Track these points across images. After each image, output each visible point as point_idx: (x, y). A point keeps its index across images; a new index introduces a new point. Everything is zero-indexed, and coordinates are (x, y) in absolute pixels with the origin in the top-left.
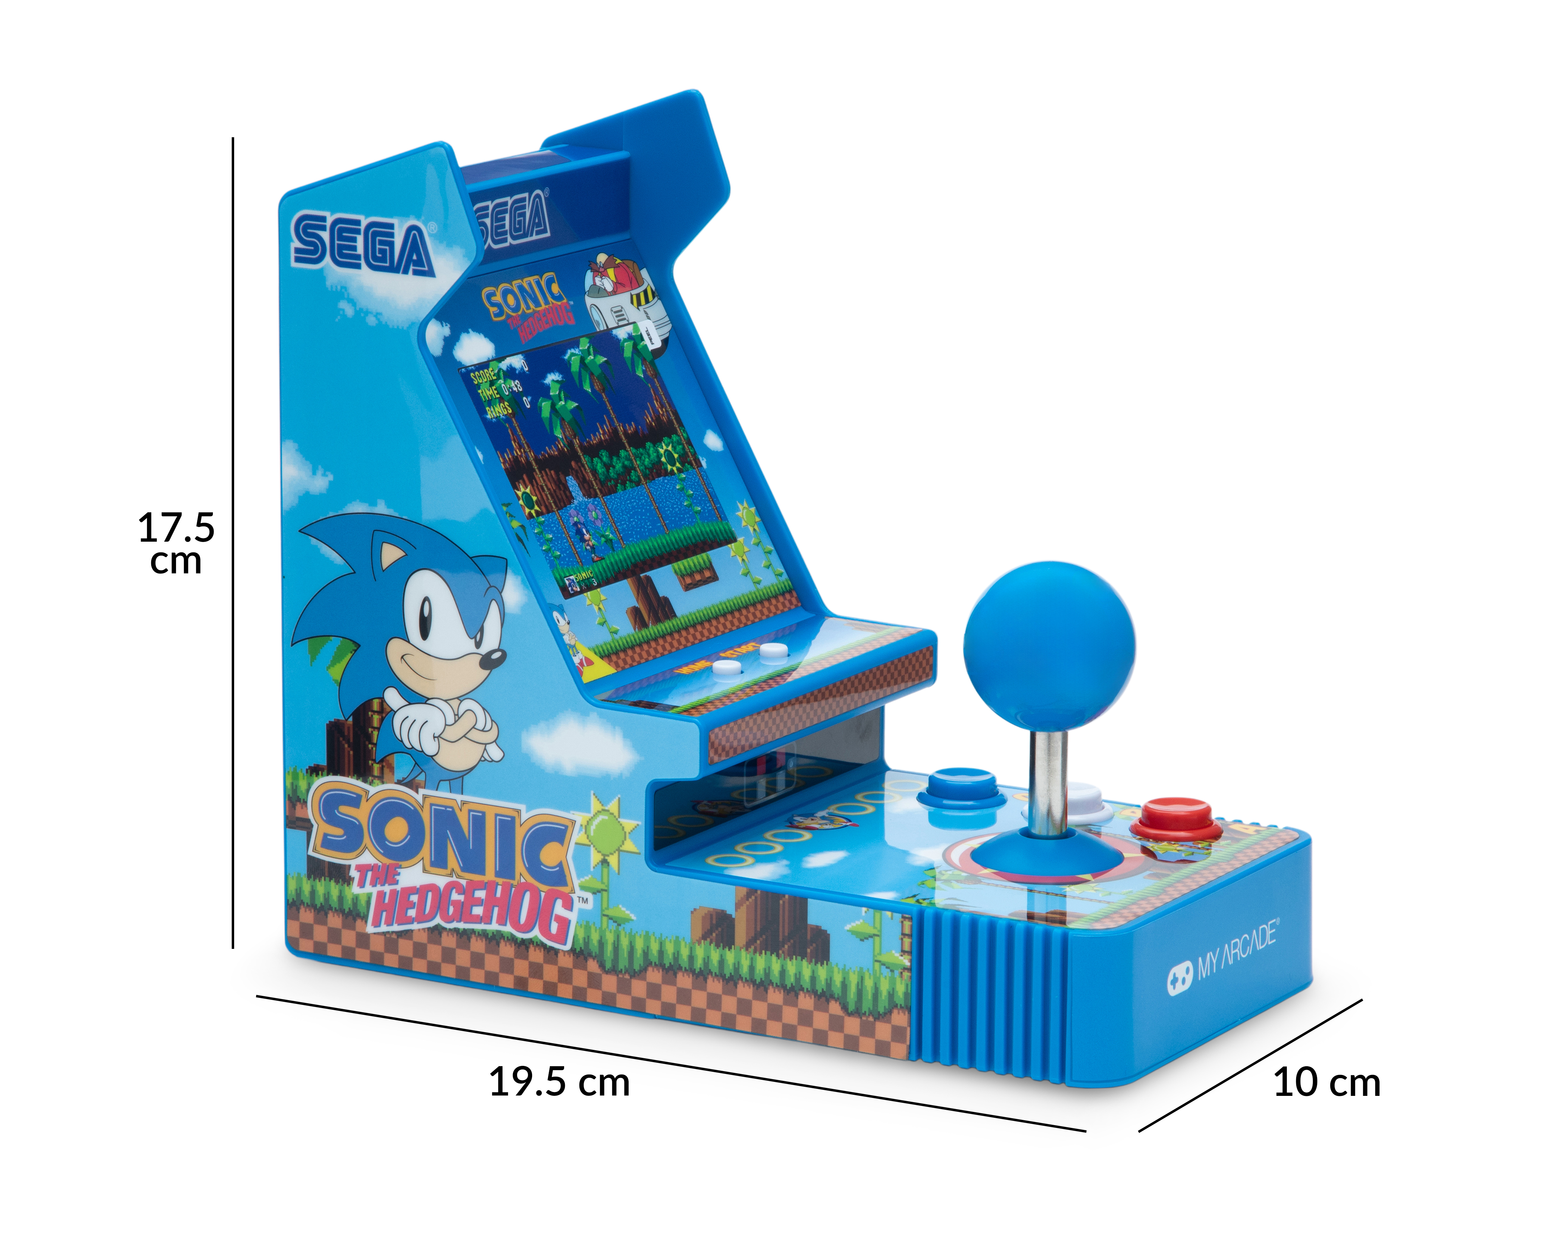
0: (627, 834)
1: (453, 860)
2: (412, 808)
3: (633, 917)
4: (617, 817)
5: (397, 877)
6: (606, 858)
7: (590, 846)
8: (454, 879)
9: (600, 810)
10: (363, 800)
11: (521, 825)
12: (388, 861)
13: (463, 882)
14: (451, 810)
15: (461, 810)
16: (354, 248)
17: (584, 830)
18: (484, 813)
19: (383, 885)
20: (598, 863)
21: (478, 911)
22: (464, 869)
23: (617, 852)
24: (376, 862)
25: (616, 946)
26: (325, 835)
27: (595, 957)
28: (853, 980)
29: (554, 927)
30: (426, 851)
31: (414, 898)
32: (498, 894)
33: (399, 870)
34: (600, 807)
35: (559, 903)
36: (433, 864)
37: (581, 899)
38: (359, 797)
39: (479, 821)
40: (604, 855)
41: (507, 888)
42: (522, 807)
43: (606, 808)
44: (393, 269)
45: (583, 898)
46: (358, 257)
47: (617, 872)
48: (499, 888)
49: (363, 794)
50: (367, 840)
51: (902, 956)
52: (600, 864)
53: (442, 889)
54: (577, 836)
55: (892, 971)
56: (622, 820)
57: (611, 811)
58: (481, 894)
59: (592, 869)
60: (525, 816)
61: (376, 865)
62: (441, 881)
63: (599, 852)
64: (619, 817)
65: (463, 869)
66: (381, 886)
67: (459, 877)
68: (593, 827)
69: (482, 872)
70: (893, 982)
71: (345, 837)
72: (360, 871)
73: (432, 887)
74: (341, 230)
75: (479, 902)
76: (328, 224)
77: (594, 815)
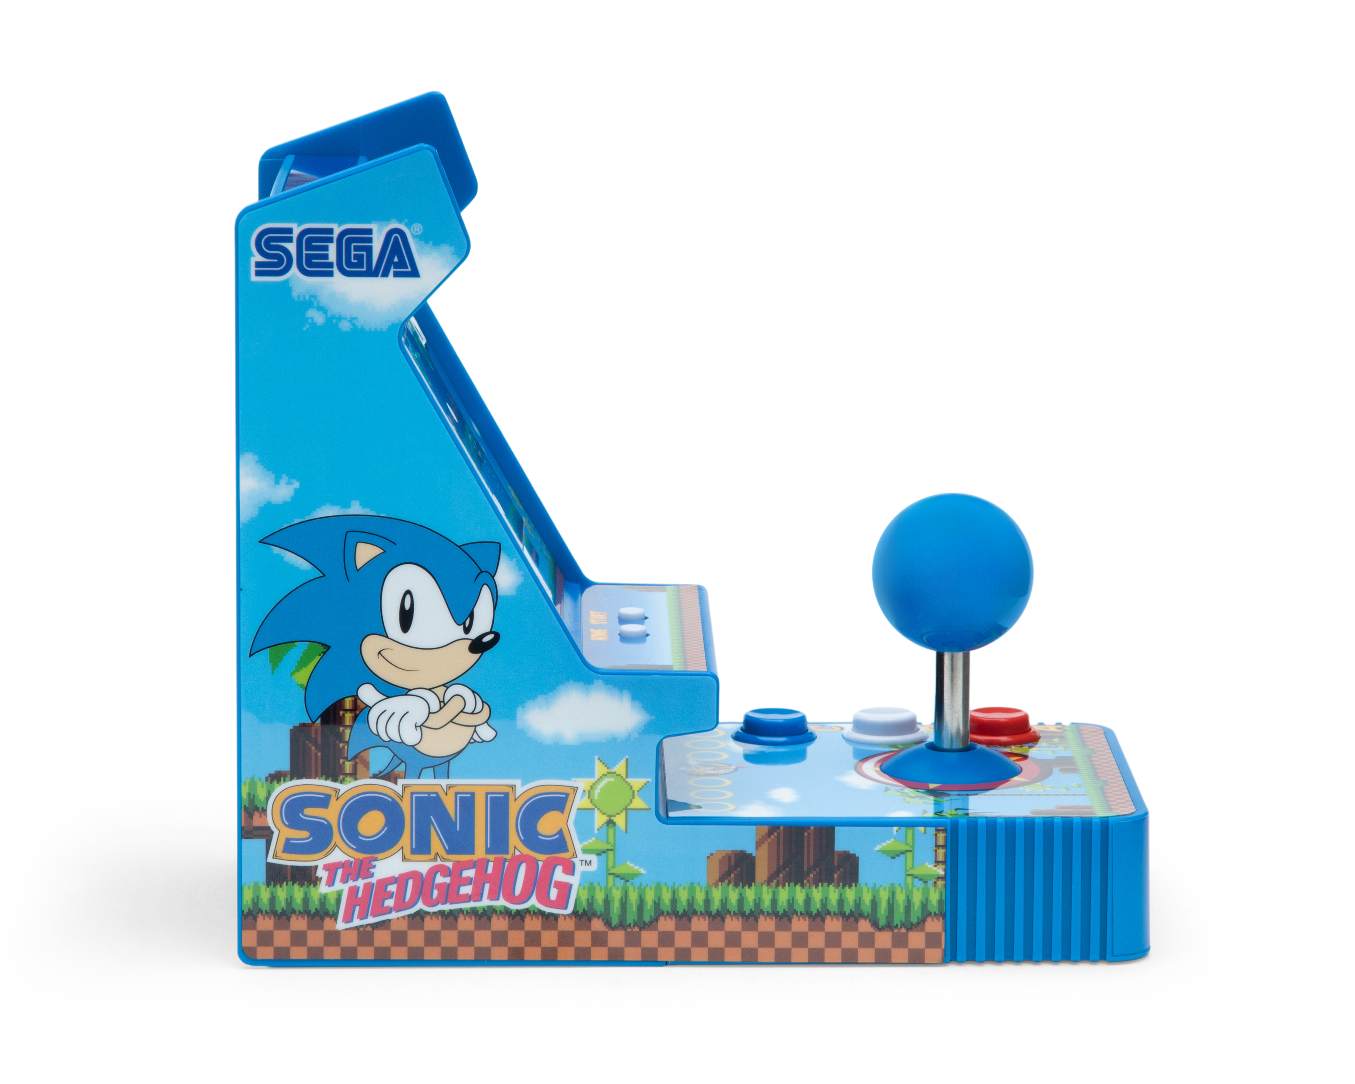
0: (636, 793)
1: (437, 843)
2: (390, 800)
3: (642, 871)
4: (624, 777)
5: (372, 870)
6: (612, 818)
7: (594, 809)
8: (439, 862)
9: (606, 773)
10: (333, 799)
11: (515, 800)
12: (361, 856)
13: (450, 865)
14: (435, 795)
15: (446, 794)
16: (326, 256)
17: (587, 795)
18: (473, 794)
19: (355, 879)
20: (603, 825)
21: (466, 890)
22: (452, 850)
23: (624, 812)
24: (347, 858)
25: (624, 901)
26: (288, 840)
27: (601, 915)
28: (884, 897)
29: (554, 894)
30: (406, 840)
31: (392, 888)
32: (490, 870)
33: (374, 863)
34: (604, 770)
35: (559, 869)
36: (413, 852)
37: (584, 862)
38: (328, 797)
39: (467, 803)
40: (609, 816)
41: (499, 864)
42: (517, 782)
43: (612, 770)
44: (371, 273)
45: (586, 861)
46: (330, 265)
47: (624, 830)
48: (491, 865)
49: (333, 793)
50: (336, 838)
51: (936, 866)
52: (606, 825)
53: (424, 875)
54: (580, 802)
55: (925, 882)
56: (630, 780)
57: (618, 773)
58: (470, 873)
59: (596, 832)
60: (519, 790)
61: (347, 862)
62: (423, 867)
63: (604, 814)
64: (627, 777)
65: (448, 852)
66: (354, 881)
67: (444, 860)
68: (597, 791)
69: (472, 851)
70: (926, 893)
71: (311, 838)
72: (329, 870)
73: (414, 875)
74: (309, 241)
75: (468, 881)
76: (295, 235)
77: (599, 779)
